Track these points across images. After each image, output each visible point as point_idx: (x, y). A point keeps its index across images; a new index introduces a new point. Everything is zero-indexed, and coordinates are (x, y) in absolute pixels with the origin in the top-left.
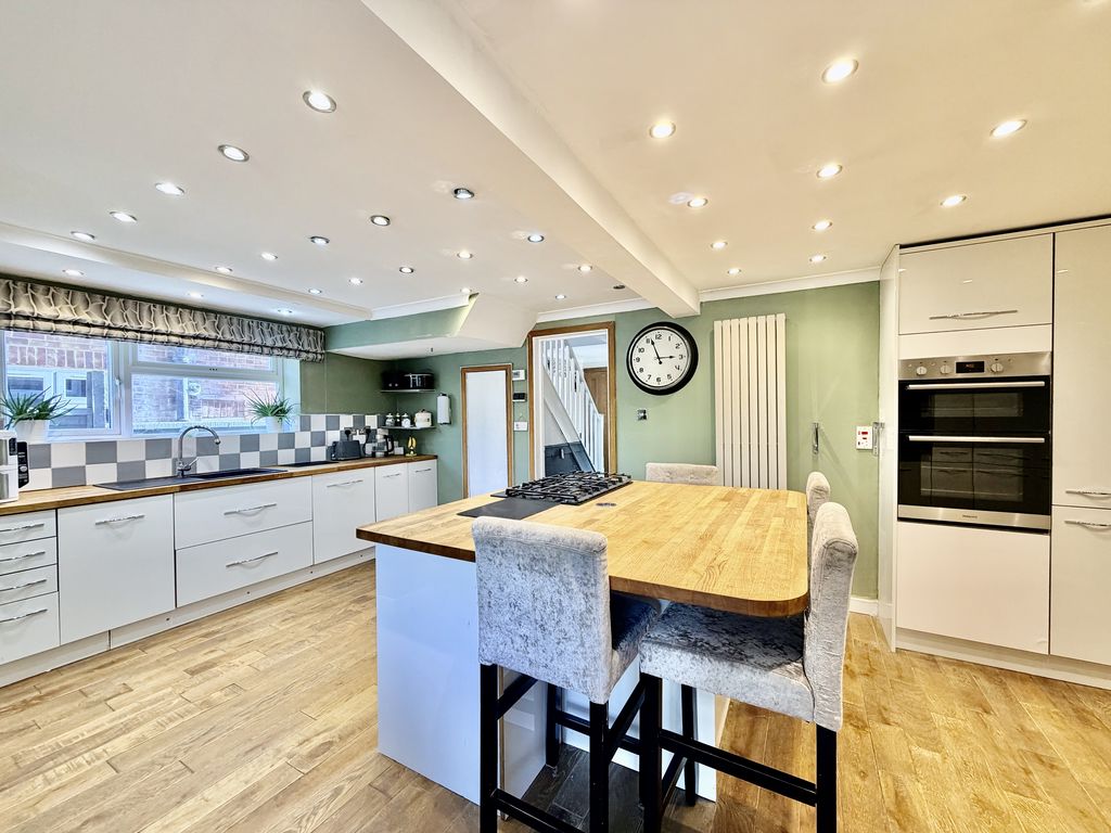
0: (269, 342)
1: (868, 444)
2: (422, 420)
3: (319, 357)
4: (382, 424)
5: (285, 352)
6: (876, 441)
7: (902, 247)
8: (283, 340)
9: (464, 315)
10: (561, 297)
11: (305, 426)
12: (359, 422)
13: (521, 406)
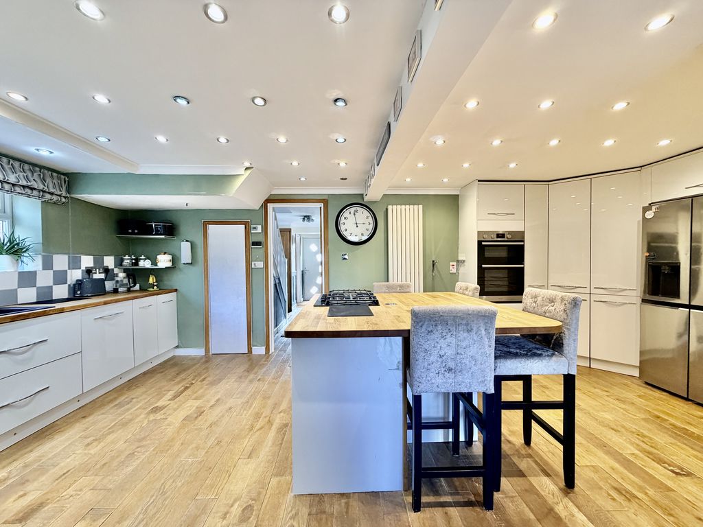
0: (12, 179)
1: (454, 271)
2: (164, 261)
3: (64, 200)
4: (119, 263)
5: (29, 191)
6: (457, 269)
7: (479, 181)
8: (27, 179)
9: (238, 183)
10: (303, 179)
11: (47, 265)
12: (98, 262)
13: (258, 251)
